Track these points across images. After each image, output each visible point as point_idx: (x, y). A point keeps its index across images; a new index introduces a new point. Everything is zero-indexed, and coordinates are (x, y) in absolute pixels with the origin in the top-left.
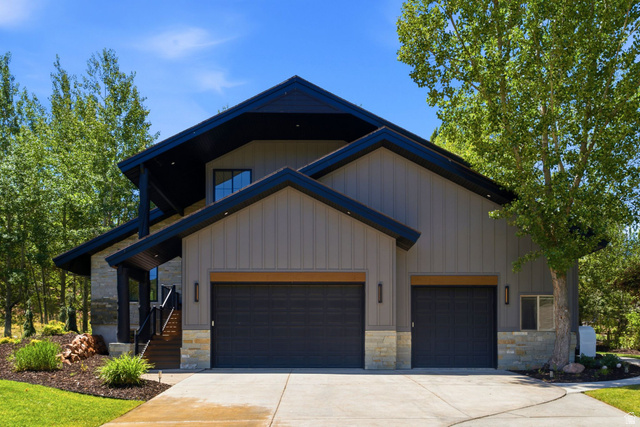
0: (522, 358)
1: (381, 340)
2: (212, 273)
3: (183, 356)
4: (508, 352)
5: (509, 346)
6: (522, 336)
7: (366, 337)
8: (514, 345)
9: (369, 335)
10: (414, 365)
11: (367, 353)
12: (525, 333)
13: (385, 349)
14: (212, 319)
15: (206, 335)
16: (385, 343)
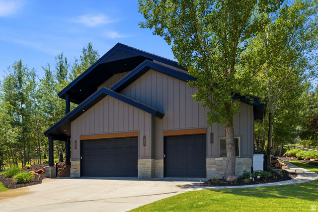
0: (220, 173)
1: (144, 164)
2: (81, 136)
3: (71, 172)
4: (212, 169)
5: (212, 166)
6: (220, 161)
7: (138, 163)
8: (215, 166)
9: (140, 161)
10: (165, 176)
11: (139, 170)
12: (221, 159)
13: (146, 168)
14: (81, 156)
15: (79, 162)
16: (147, 165)
